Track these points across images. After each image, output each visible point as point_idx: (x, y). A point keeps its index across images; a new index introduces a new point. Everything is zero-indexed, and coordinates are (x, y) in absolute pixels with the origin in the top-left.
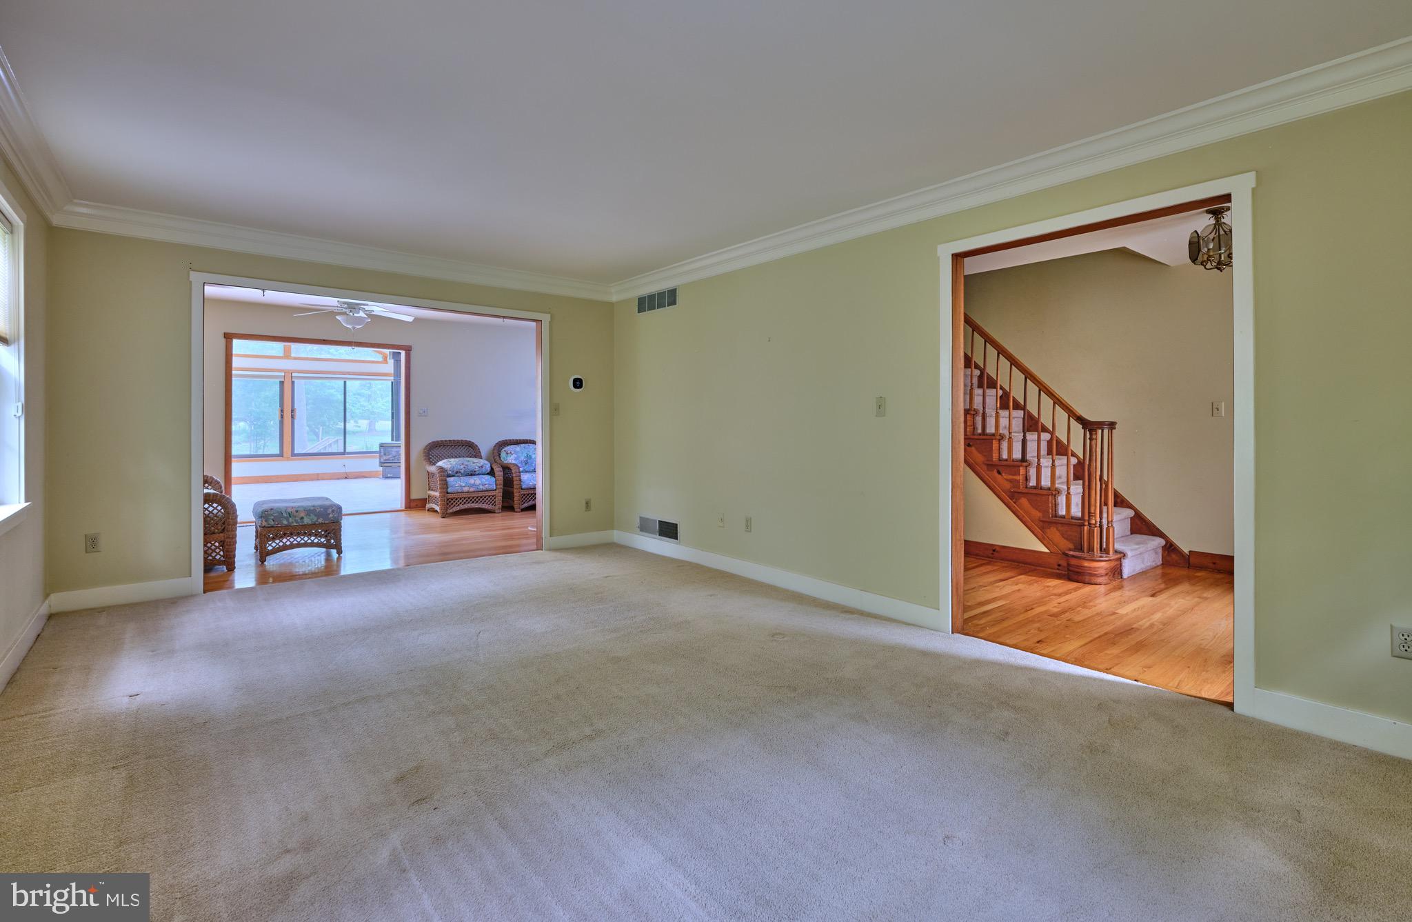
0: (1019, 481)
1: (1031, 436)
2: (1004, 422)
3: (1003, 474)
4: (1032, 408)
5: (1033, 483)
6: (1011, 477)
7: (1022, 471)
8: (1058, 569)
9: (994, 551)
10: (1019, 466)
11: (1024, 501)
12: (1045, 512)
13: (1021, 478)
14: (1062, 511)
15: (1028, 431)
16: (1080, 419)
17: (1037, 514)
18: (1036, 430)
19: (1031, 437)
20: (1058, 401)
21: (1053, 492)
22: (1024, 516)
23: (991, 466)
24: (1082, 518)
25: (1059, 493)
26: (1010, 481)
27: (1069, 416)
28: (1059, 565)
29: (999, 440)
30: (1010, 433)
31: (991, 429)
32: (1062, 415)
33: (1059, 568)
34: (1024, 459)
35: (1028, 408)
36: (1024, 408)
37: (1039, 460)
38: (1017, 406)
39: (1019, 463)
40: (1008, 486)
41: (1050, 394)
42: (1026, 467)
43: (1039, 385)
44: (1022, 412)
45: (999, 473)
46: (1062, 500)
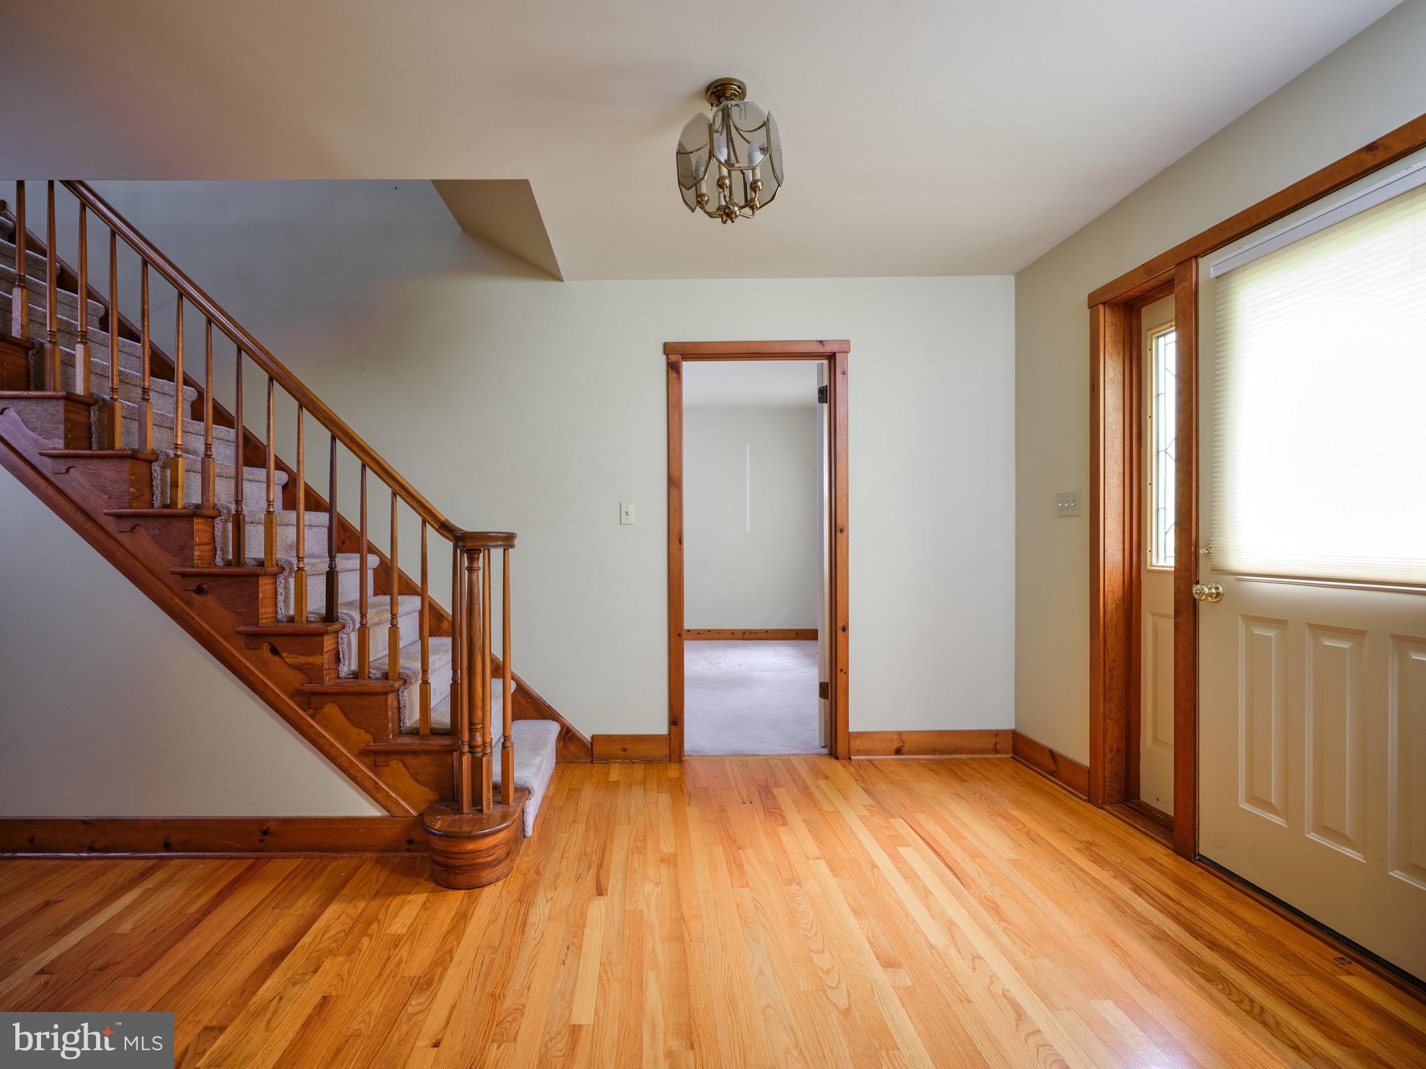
0: (321, 668)
1: (344, 562)
2: (286, 535)
3: (285, 654)
4: (348, 509)
5: (350, 664)
6: (302, 659)
7: (328, 643)
8: (408, 850)
9: (265, 833)
10: (322, 635)
11: (331, 710)
12: (379, 732)
13: (326, 659)
14: (412, 717)
15: (340, 551)
16: (445, 528)
17: (363, 738)
18: (357, 550)
19: (348, 563)
20: (401, 490)
21: (394, 679)
22: (332, 745)
23: (254, 638)
24: (452, 732)
25: (405, 682)
26: (300, 668)
27: (424, 522)
28: (410, 842)
29: (275, 575)
30: (299, 559)
31: (254, 549)
32: (409, 518)
33: (413, 847)
34: (331, 615)
35: (341, 508)
36: (330, 508)
37: (363, 615)
38: (314, 503)
39: (319, 627)
40: (296, 679)
41: (386, 474)
42: (337, 632)
43: (361, 454)
44: (327, 515)
45: (275, 651)
46: (412, 695)
